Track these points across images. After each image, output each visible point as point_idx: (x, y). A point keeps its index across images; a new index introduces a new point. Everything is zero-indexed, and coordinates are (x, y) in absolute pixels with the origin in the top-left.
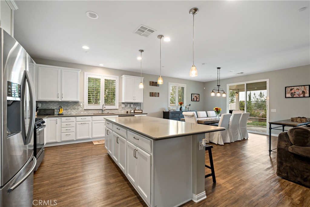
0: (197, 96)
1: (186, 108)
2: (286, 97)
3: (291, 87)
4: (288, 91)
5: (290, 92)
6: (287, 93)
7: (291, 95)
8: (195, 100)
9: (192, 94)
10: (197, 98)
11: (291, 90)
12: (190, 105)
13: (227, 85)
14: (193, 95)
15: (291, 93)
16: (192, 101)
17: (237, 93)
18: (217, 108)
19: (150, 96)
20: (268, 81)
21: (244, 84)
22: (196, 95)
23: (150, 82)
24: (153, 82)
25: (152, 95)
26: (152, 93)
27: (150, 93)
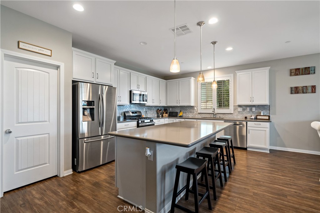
19: (292, 93)
23: (292, 71)
24: (299, 69)
25: (295, 91)
26: (295, 89)
27: (291, 88)
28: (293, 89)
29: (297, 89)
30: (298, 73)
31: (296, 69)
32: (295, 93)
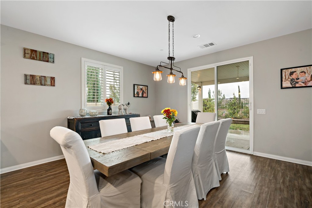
0: (144, 89)
1: (120, 109)
2: (282, 88)
3: (290, 69)
4: (285, 76)
5: (288, 78)
6: (284, 79)
7: (291, 84)
8: (140, 95)
9: (134, 85)
10: (143, 91)
11: (292, 73)
12: (129, 104)
13: (188, 69)
14: (136, 86)
15: (292, 80)
16: (134, 96)
17: (200, 87)
18: (169, 110)
19: (26, 83)
20: (251, 59)
21: (214, 68)
22: (141, 87)
23: (26, 52)
24: (36, 51)
25: (31, 81)
26: (31, 78)
27: (26, 76)
28: (28, 77)
29: (33, 78)
30: (35, 56)
31: (32, 51)
32: (31, 84)
